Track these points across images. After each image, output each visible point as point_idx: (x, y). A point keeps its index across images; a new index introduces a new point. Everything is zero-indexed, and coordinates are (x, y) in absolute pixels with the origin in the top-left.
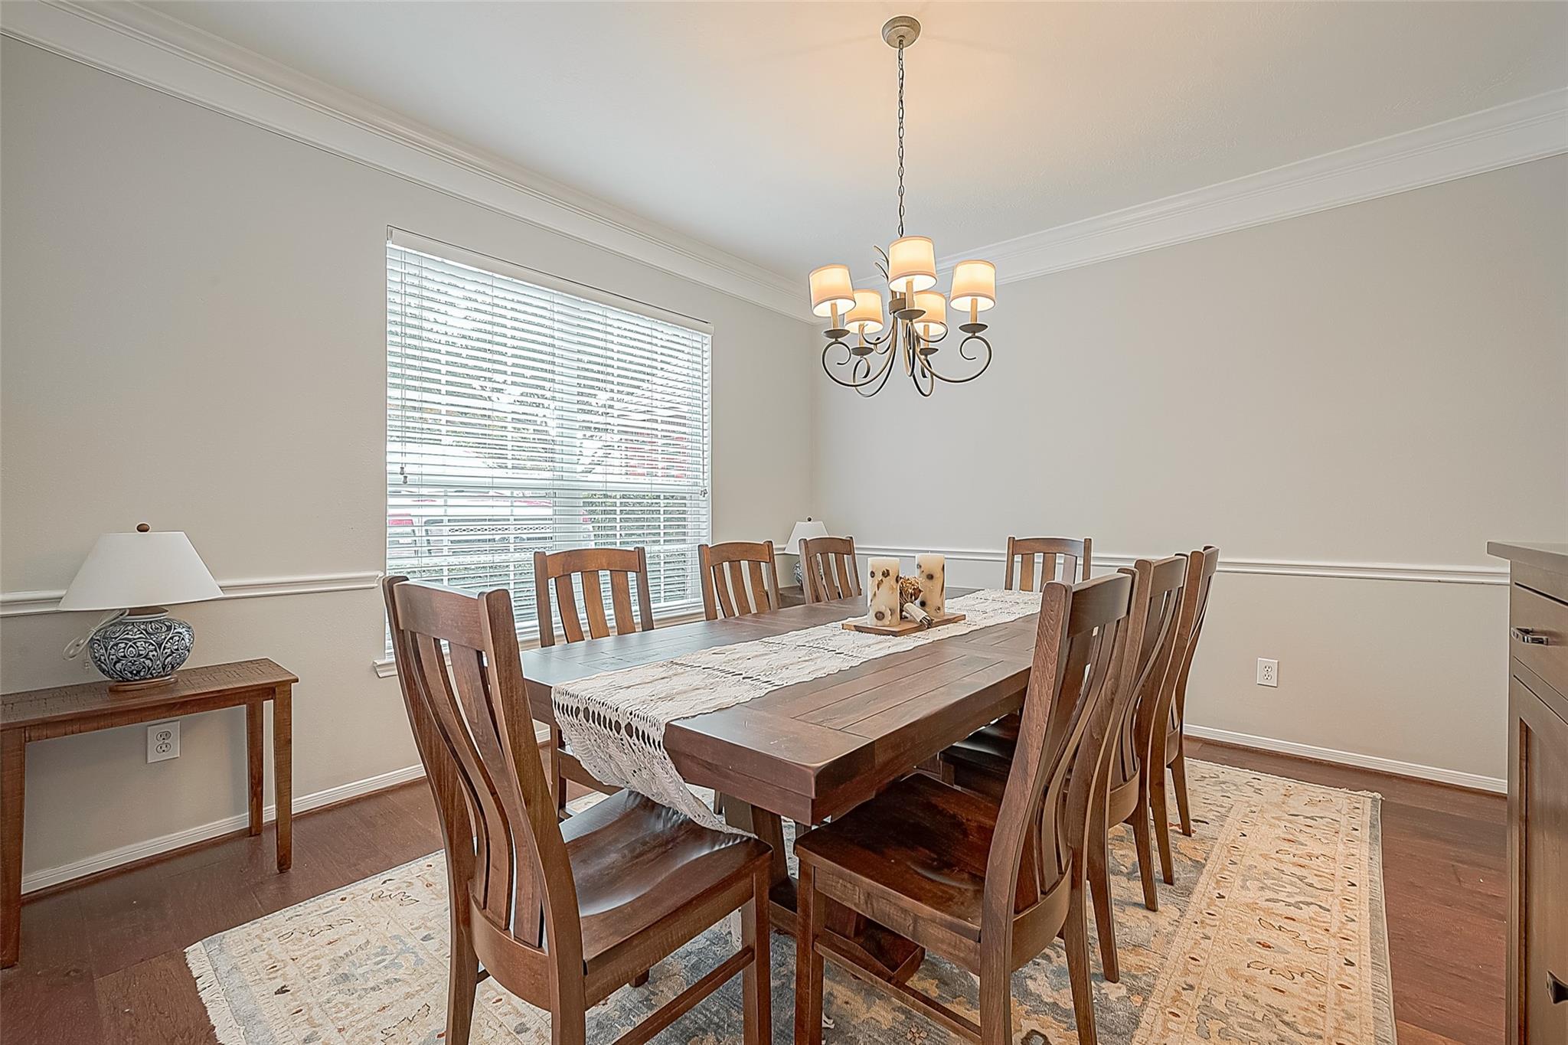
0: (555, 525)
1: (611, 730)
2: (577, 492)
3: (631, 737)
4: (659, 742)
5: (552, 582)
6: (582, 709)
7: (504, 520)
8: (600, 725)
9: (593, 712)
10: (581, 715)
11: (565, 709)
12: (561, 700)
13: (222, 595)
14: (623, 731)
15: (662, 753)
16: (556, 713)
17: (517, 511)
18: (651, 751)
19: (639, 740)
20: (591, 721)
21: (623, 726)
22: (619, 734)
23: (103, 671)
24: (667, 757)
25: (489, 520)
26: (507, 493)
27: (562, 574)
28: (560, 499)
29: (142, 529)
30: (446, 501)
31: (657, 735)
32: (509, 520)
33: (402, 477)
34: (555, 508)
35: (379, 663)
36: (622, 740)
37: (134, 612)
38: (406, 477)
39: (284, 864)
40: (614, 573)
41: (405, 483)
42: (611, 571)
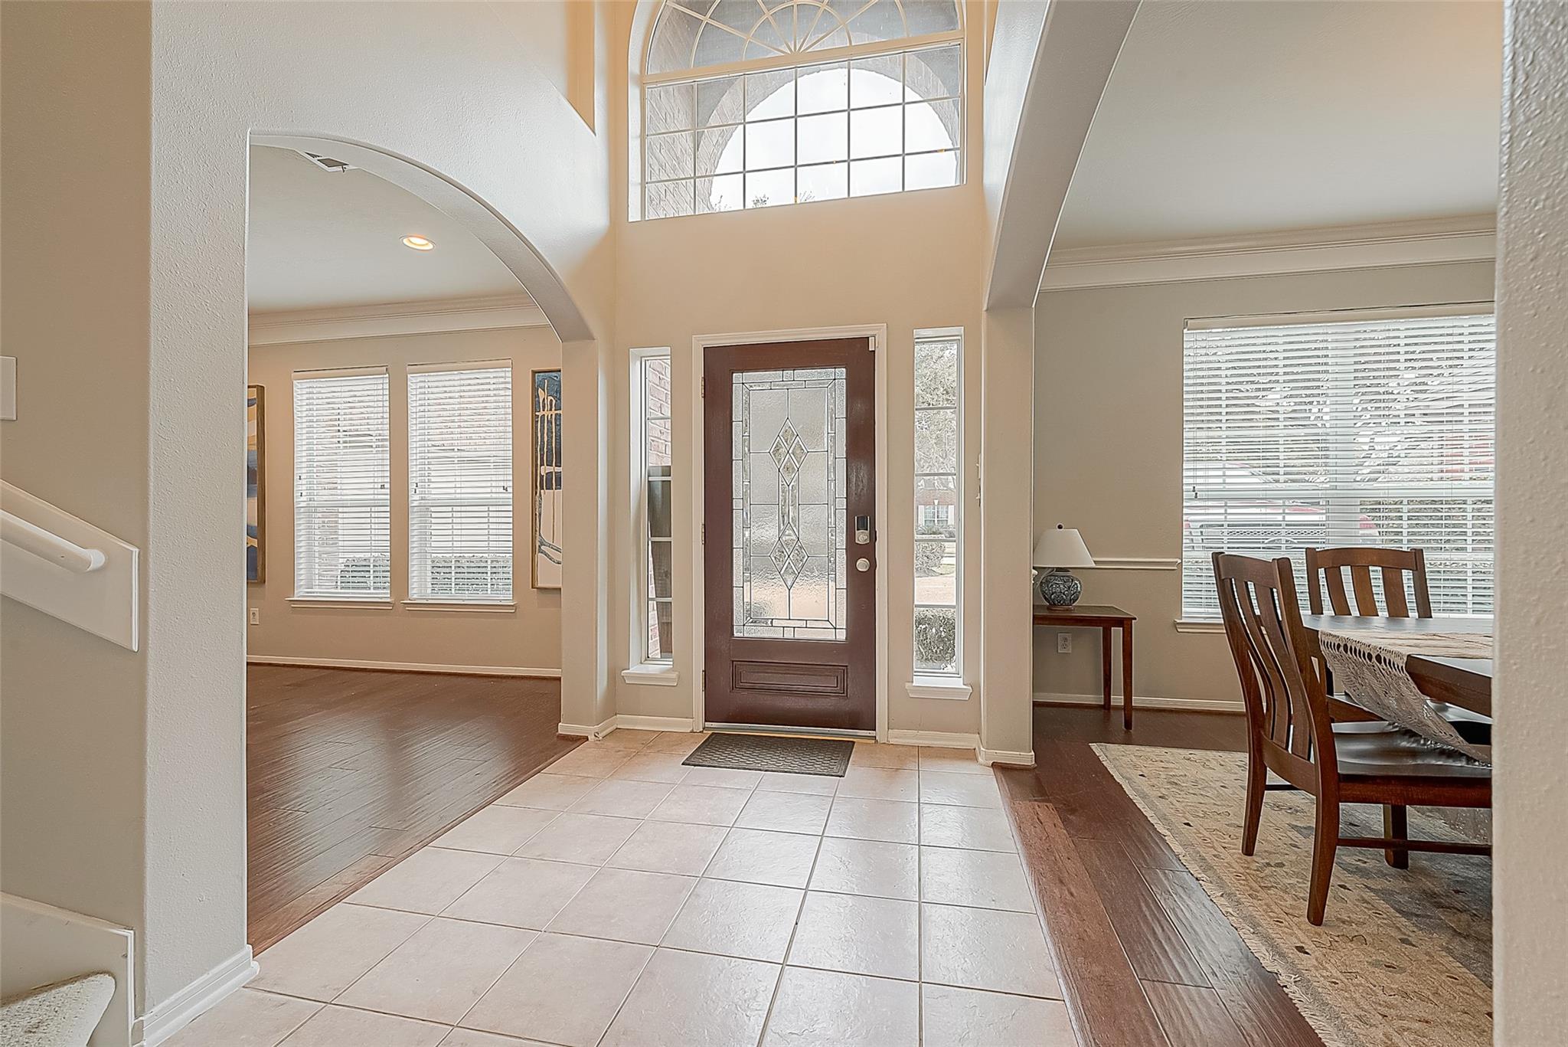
0: (1328, 530)
1: (1365, 659)
2: (1354, 499)
3: (1380, 663)
4: (1402, 667)
5: (1321, 571)
6: (1342, 645)
7: (1276, 525)
8: (1356, 655)
9: (1351, 648)
10: (1342, 649)
11: (1328, 645)
12: (1326, 639)
13: (1094, 565)
14: (1374, 659)
15: (1405, 675)
16: (1322, 647)
17: (1288, 518)
18: (1396, 673)
19: (1386, 666)
20: (1349, 652)
21: (1374, 656)
22: (1370, 661)
23: (1045, 598)
24: (1409, 678)
25: (1263, 525)
26: (1280, 502)
27: (1331, 566)
28: (1333, 507)
29: (1060, 527)
30: (1226, 510)
31: (1402, 663)
32: (1280, 525)
33: (1194, 493)
34: (1328, 515)
35: (1178, 621)
36: (1373, 666)
37: (1059, 569)
38: (1196, 494)
39: (1128, 725)
40: (1386, 570)
41: (1196, 497)
42: (1382, 567)
